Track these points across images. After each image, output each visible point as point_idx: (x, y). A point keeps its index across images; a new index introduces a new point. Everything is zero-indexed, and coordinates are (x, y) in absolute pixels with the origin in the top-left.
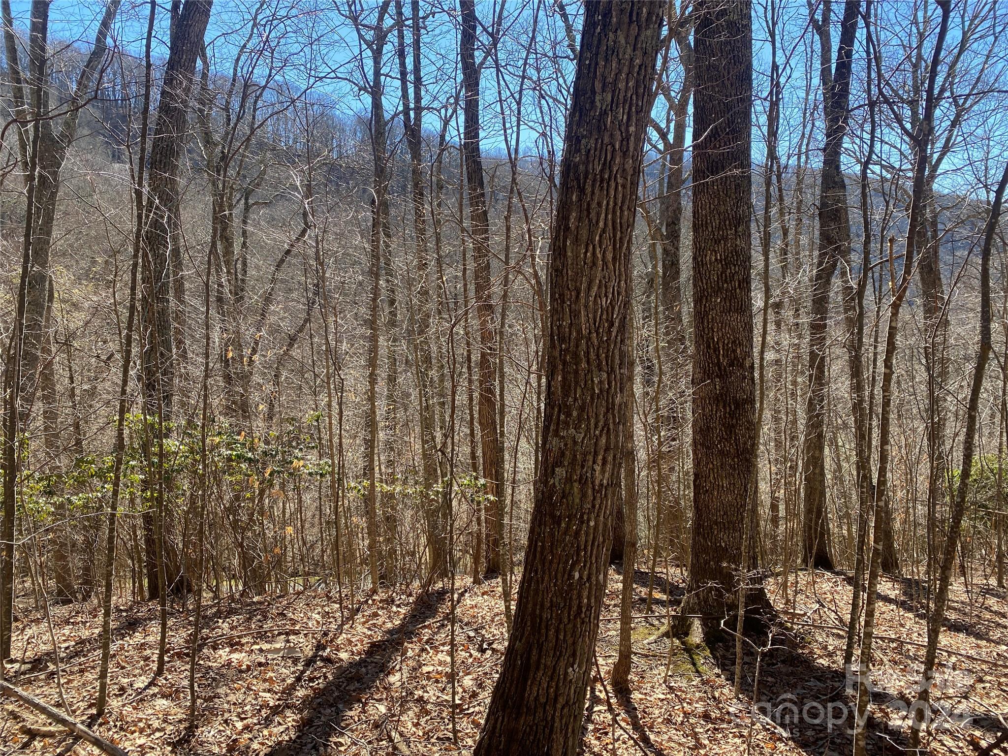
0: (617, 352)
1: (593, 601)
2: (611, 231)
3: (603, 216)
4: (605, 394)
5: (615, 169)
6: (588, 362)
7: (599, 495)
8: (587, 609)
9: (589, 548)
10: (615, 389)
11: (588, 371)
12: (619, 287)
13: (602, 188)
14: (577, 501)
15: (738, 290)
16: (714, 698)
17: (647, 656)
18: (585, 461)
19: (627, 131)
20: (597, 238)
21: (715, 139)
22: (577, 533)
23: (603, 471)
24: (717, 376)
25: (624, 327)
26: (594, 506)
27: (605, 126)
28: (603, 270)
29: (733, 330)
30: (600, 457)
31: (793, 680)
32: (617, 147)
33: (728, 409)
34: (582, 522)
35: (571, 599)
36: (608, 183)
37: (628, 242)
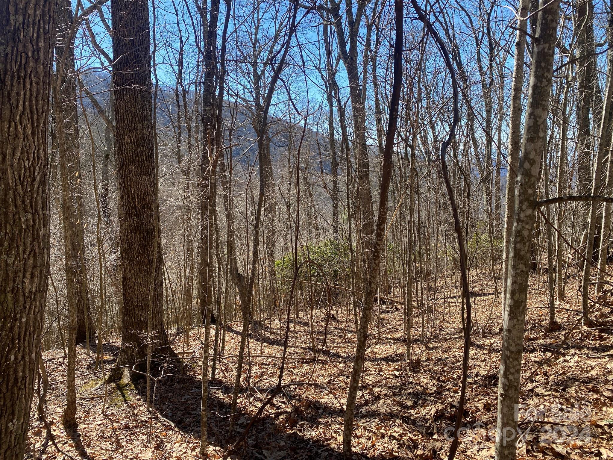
0: (39, 199)
1: (27, 373)
2: (29, 114)
3: (21, 102)
4: (31, 229)
5: (29, 70)
6: (16, 206)
7: (29, 299)
8: (23, 380)
9: (22, 337)
10: (39, 224)
11: (16, 213)
12: (38, 153)
13: (19, 83)
14: (11, 305)
15: (145, 162)
16: (134, 414)
17: (92, 399)
18: (16, 277)
19: (37, 45)
20: (18, 118)
21: (127, 65)
22: (12, 328)
23: (32, 282)
24: (135, 215)
25: (44, 181)
26: (25, 308)
27: (19, 38)
28: (24, 140)
29: (144, 186)
30: (29, 273)
31: (183, 391)
32: (30, 55)
33: (142, 235)
34: (16, 320)
35: (8, 375)
36: (24, 79)
37: (44, 123)
